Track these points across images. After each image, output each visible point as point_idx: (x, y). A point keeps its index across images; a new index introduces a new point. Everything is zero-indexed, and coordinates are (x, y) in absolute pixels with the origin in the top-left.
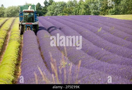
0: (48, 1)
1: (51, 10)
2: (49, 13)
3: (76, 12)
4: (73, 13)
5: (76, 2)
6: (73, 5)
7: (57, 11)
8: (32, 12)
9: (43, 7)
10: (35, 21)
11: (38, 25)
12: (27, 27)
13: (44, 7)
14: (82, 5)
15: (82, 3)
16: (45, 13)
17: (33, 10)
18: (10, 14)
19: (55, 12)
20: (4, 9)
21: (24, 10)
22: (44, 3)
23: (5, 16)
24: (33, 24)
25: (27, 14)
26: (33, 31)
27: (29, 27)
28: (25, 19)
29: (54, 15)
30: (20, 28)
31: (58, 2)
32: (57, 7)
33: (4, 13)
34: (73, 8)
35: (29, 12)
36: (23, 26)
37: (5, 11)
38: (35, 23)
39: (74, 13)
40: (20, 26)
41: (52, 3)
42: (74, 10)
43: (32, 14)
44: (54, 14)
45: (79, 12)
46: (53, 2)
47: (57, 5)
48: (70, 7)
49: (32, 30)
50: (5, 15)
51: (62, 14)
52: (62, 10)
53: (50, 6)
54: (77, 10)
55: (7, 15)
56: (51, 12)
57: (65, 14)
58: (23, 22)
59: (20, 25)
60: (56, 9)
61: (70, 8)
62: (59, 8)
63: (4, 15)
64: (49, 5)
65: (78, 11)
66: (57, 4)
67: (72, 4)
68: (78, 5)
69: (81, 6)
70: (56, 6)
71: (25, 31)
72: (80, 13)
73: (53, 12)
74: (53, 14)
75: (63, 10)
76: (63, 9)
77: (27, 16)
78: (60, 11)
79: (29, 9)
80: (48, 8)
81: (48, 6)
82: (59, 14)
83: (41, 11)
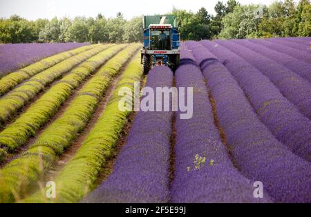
0: (223, 4)
1: (230, 25)
2: (226, 31)
3: (291, 30)
4: (283, 30)
5: (292, 5)
6: (284, 13)
7: (245, 27)
8: (168, 29)
9: (212, 18)
10: (173, 48)
11: (179, 55)
12: (157, 58)
13: (215, 16)
14: (305, 12)
15: (306, 7)
16: (216, 32)
17: (170, 25)
18: (136, 34)
19: (240, 29)
20: (123, 24)
21: (151, 25)
22: (216, 9)
23: (126, 39)
24: (169, 52)
25: (158, 33)
26: (169, 66)
27: (161, 58)
28: (153, 43)
29: (237, 35)
30: (143, 61)
31: (248, 6)
32: (247, 17)
33: (122, 32)
34: (284, 20)
35: (162, 29)
36: (148, 56)
37: (126, 28)
38: (173, 50)
39: (287, 30)
40: (142, 57)
41: (235, 8)
42: (285, 24)
43: (167, 33)
44: (238, 33)
45: (297, 29)
46: (235, 5)
47: (247, 14)
48: (275, 17)
49: (166, 64)
50: (125, 36)
51: (256, 33)
52: (257, 24)
53: (230, 15)
54: (292, 24)
55: (130, 36)
56: (232, 28)
57: (264, 33)
58: (148, 49)
59: (142, 55)
60: (243, 23)
61: (277, 19)
62: (251, 18)
63: (123, 36)
64: (227, 12)
65: (297, 25)
66: (246, 10)
67: (281, 10)
68: (297, 13)
69: (303, 14)
70: (242, 15)
71: (152, 67)
72: (300, 30)
73: (235, 29)
74: (236, 33)
75: (260, 25)
76: (260, 22)
77: (156, 37)
78: (253, 26)
79: (162, 24)
80: (225, 20)
81: (224, 15)
82: (249, 34)
83: (208, 26)
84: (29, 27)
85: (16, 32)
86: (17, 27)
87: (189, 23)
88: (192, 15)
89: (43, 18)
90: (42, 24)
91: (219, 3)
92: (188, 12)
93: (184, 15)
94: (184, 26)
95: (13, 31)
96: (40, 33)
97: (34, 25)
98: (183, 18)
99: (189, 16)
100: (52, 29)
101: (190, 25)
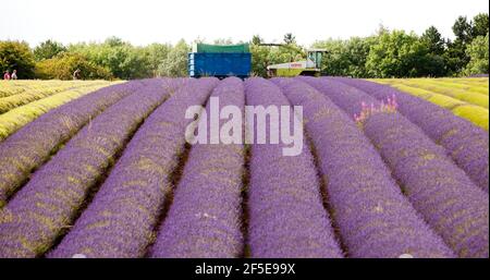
0: (468, 22)
2: (474, 66)
9: (448, 44)
13: (453, 42)
22: (455, 29)
53: (479, 39)
64: (475, 35)
80: (472, 48)
81: (469, 40)
83: (441, 58)
84: (140, 57)
85: (121, 65)
86: (122, 57)
87: (412, 52)
88: (415, 39)
89: (162, 43)
90: (163, 51)
91: (461, 19)
92: (407, 33)
93: (402, 39)
94: (403, 57)
95: (114, 63)
96: (160, 66)
97: (148, 54)
98: (400, 45)
99: (410, 40)
100: (178, 60)
101: (413, 56)
